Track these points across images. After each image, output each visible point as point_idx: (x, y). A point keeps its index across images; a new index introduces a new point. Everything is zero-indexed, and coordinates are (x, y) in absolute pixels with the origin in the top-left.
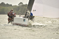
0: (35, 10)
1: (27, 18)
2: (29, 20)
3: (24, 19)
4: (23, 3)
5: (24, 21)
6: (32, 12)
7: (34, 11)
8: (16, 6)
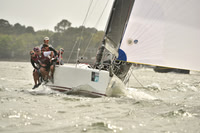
0: (136, 41)
1: (105, 68)
2: (111, 76)
3: (93, 73)
4: (70, 24)
5: (93, 80)
6: (124, 47)
7: (130, 42)
8: (46, 32)
